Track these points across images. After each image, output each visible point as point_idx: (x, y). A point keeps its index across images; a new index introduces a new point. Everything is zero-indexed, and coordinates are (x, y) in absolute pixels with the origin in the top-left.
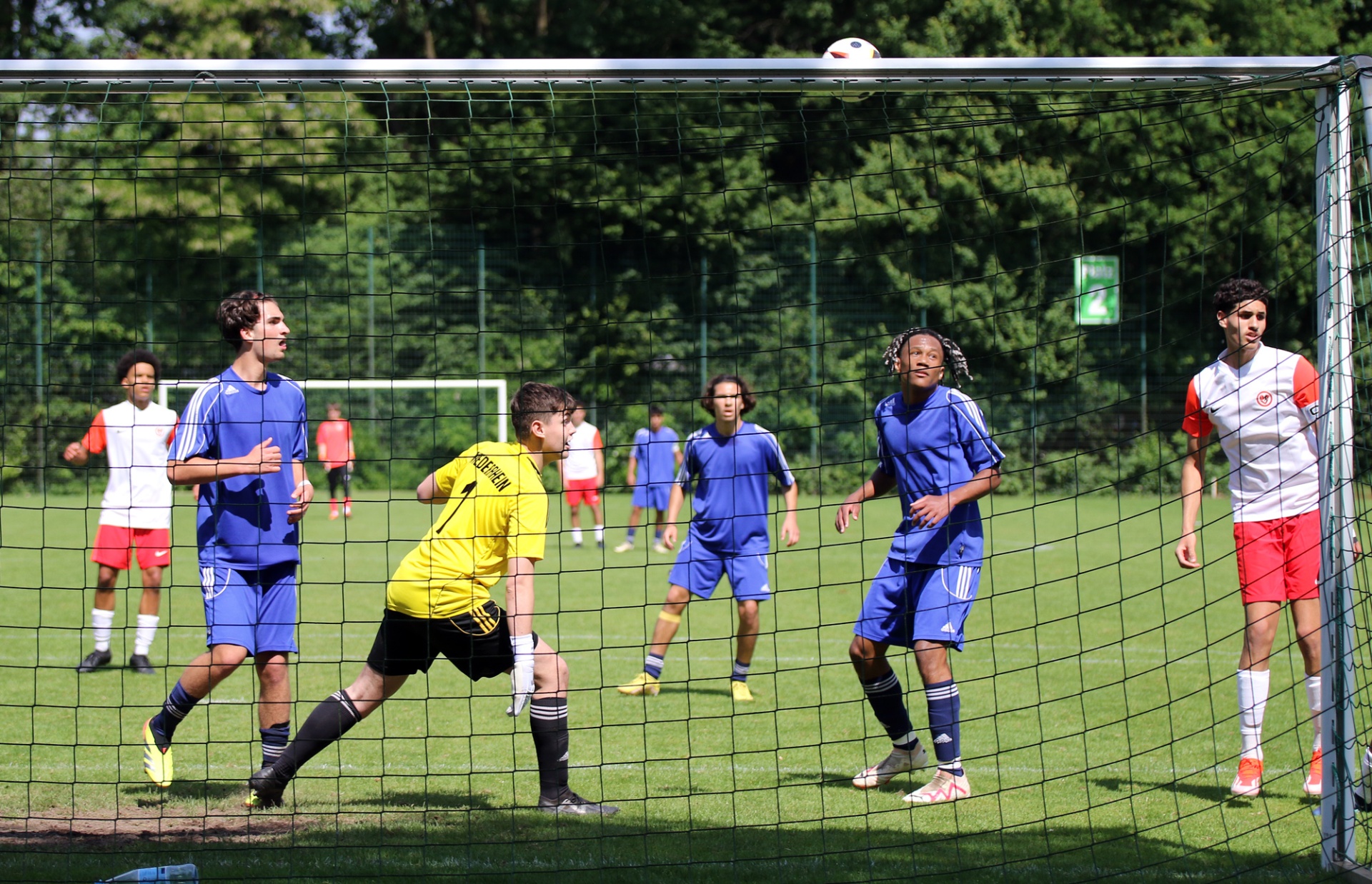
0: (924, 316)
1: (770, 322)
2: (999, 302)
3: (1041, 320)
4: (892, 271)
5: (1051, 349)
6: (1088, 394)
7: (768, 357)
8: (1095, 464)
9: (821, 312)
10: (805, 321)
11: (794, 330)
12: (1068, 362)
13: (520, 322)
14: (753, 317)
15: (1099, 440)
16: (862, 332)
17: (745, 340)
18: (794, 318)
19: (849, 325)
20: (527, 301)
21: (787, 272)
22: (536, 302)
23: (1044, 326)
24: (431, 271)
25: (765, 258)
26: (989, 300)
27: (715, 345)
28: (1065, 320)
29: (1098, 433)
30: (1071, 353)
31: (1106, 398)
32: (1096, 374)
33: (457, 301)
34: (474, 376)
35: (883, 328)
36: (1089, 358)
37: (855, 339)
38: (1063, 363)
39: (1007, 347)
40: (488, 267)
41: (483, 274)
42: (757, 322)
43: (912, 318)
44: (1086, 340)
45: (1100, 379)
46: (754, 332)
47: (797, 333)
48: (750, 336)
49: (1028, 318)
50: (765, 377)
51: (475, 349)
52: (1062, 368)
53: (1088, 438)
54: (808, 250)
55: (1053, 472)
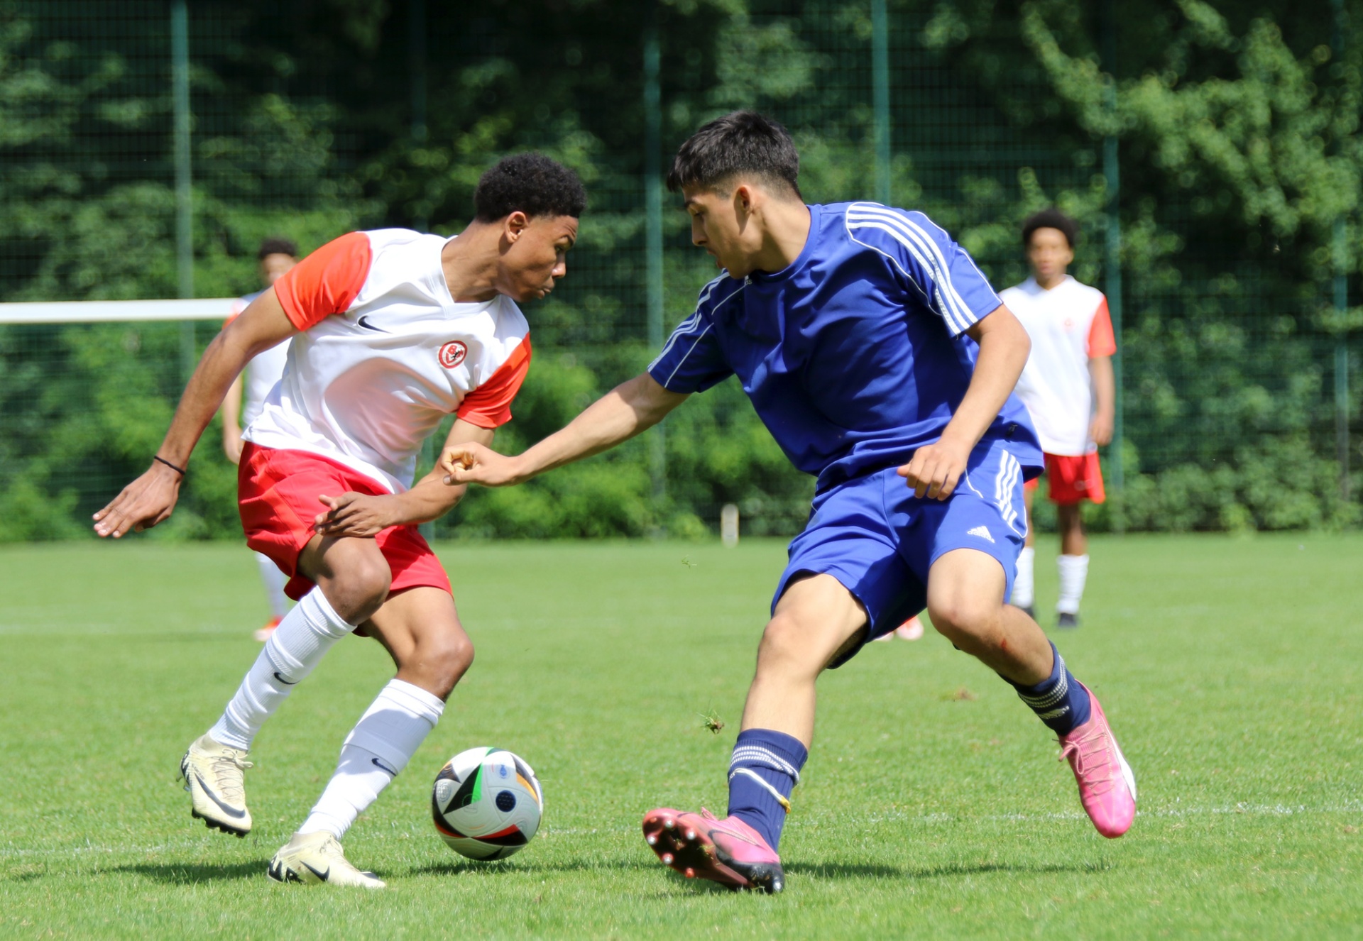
0: (1111, 154)
2: (1278, 121)
4: (1051, 55)
13: (260, 174)
20: (278, 132)
21: (823, 62)
22: (297, 133)
24: (47, 68)
25: (779, 33)
26: (1261, 115)
33: (112, 131)
34: (168, 292)
39: (1286, 218)
40: (196, 56)
41: (183, 73)
43: (1084, 158)
51: (168, 234)
54: (868, 15)
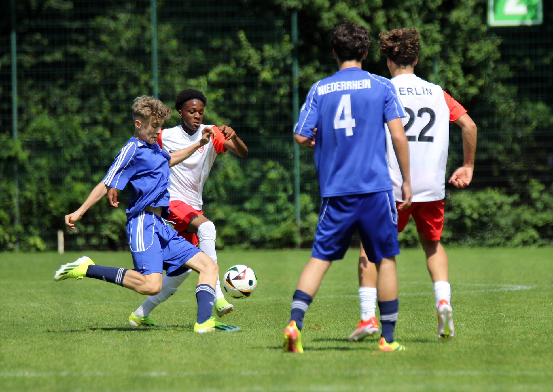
1: (98, 31)
3: (444, 23)
5: (456, 59)
6: (504, 116)
7: (96, 77)
8: (515, 205)
9: (162, 18)
10: (144, 29)
11: (128, 41)
12: (478, 76)
14: (77, 24)
15: (520, 173)
16: (216, 43)
17: (66, 54)
18: (128, 26)
19: (199, 34)
23: (448, 31)
27: (28, 60)
28: (474, 22)
29: (518, 166)
30: (484, 64)
31: (527, 122)
32: (514, 89)
35: (242, 35)
36: (505, 71)
37: (209, 50)
38: (471, 78)
42: (81, 31)
44: (501, 48)
45: (519, 98)
46: (77, 43)
47: (133, 43)
48: (73, 49)
49: (427, 21)
50: (93, 101)
52: (471, 84)
53: (503, 173)
55: (463, 215)
